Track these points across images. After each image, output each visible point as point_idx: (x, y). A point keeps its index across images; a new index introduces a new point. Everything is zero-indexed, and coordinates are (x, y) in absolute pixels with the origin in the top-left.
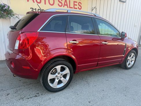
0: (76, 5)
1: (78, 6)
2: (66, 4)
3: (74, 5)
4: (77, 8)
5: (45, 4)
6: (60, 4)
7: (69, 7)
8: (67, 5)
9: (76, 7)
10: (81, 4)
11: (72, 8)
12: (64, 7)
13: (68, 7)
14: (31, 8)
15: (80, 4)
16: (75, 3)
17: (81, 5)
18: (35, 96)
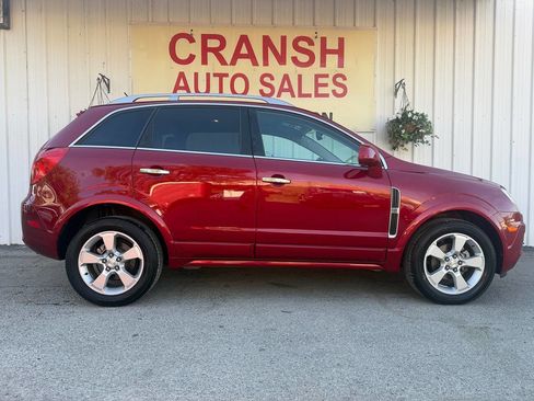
0: (326, 85)
1: (332, 86)
2: (286, 86)
3: (317, 85)
4: (327, 95)
6: (267, 90)
7: (296, 94)
8: (290, 90)
10: (345, 79)
11: (309, 96)
12: (279, 95)
13: (293, 96)
15: (339, 80)
16: (321, 81)
17: (344, 82)
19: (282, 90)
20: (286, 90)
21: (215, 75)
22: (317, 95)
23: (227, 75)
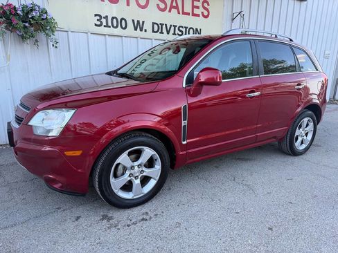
0: (198, 7)
1: (201, 9)
2: (174, 4)
3: (194, 7)
4: (198, 15)
5: (128, 4)
6: (162, 6)
7: (181, 12)
8: (177, 7)
9: (196, 11)
10: (208, 5)
11: (188, 14)
12: (170, 11)
13: (179, 13)
14: (96, 15)
15: (206, 5)
16: (196, 3)
17: (208, 7)
18: (143, 219)
19: (172, 7)
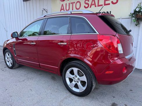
20: (93, 5)
21: (71, 3)
22: (105, 4)
23: (74, 3)
